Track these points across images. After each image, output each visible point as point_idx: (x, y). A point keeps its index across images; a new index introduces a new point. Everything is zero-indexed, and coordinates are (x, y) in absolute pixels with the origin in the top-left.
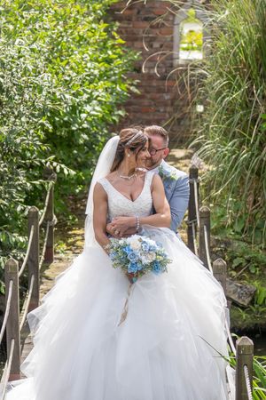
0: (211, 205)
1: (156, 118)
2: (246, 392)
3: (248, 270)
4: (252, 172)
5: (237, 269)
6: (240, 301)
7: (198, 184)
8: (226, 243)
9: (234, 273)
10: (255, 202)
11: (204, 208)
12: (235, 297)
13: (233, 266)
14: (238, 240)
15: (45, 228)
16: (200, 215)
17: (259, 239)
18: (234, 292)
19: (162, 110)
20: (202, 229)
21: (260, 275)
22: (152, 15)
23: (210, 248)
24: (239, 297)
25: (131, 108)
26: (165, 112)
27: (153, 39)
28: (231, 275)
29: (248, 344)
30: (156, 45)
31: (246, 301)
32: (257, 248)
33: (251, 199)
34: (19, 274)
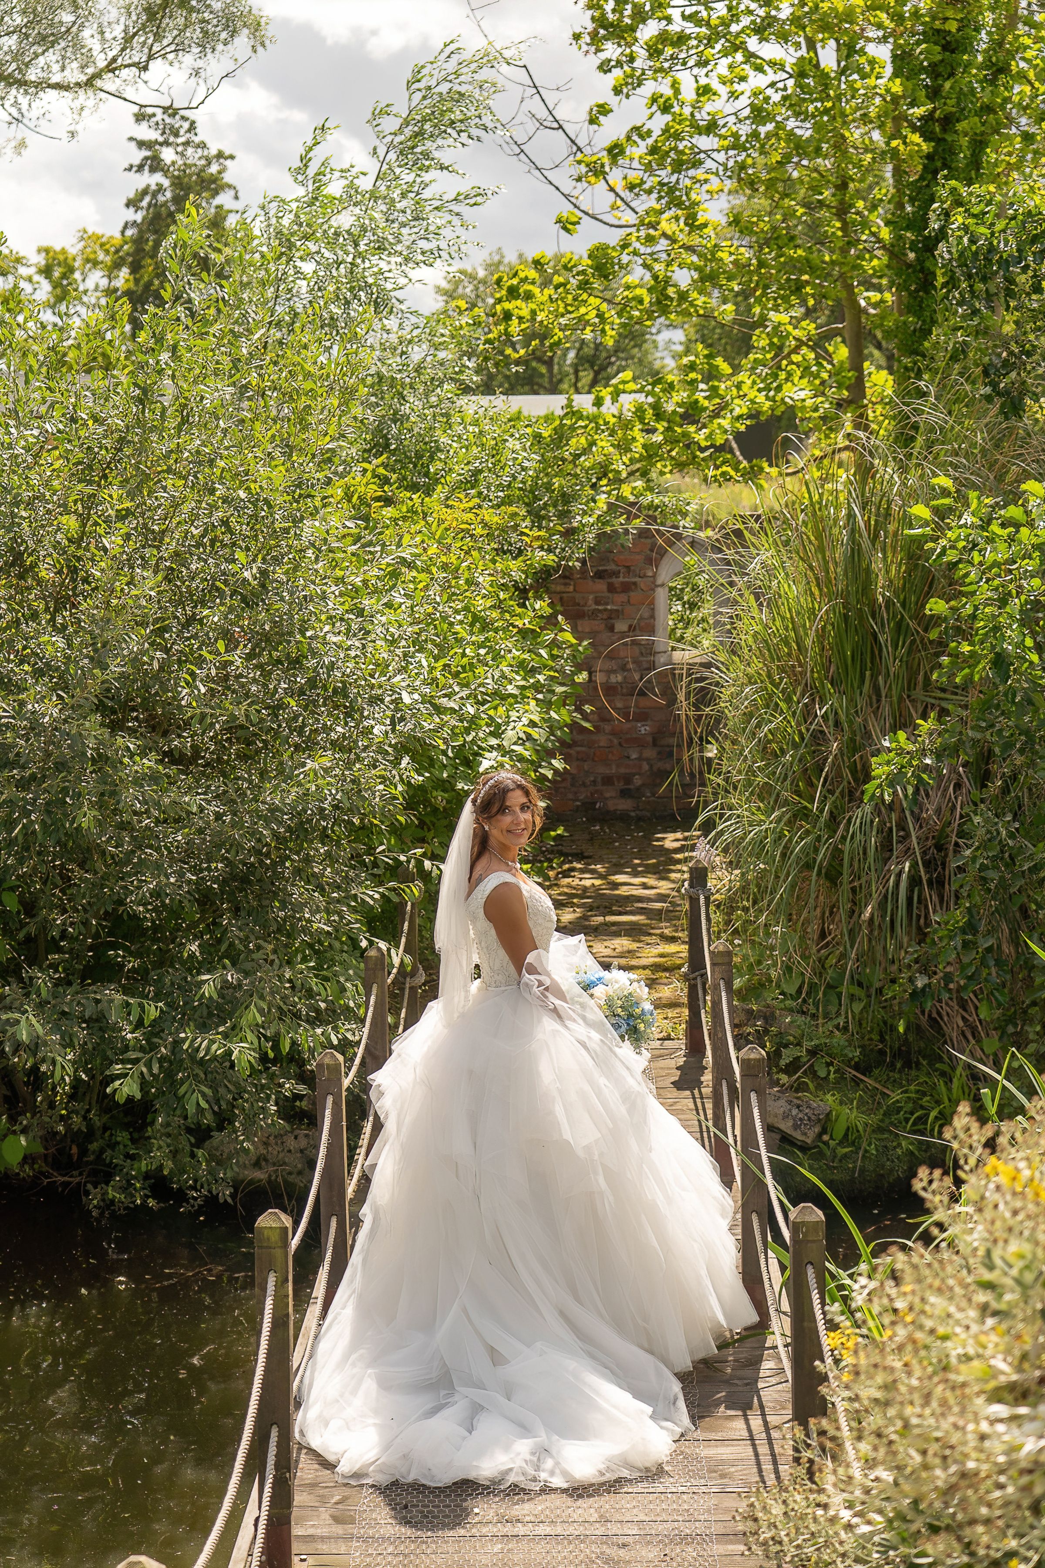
0: (736, 942)
1: (623, 770)
2: (814, 1320)
3: (812, 1072)
4: (819, 873)
5: (792, 1068)
6: (798, 1135)
7: (707, 899)
8: (766, 1019)
9: (784, 1078)
10: (823, 935)
11: (720, 945)
12: (786, 1126)
13: (783, 1063)
14: (791, 1010)
15: (402, 990)
16: (711, 959)
17: (833, 1009)
18: (786, 1116)
19: (634, 756)
20: (716, 987)
21: (837, 1082)
22: (611, 567)
23: (734, 1026)
24: (796, 1127)
25: (572, 752)
26: (640, 759)
27: (615, 615)
28: (777, 1083)
29: (812, 1218)
30: (621, 626)
31: (809, 1136)
32: (830, 1026)
33: (814, 928)
34: (346, 1082)
